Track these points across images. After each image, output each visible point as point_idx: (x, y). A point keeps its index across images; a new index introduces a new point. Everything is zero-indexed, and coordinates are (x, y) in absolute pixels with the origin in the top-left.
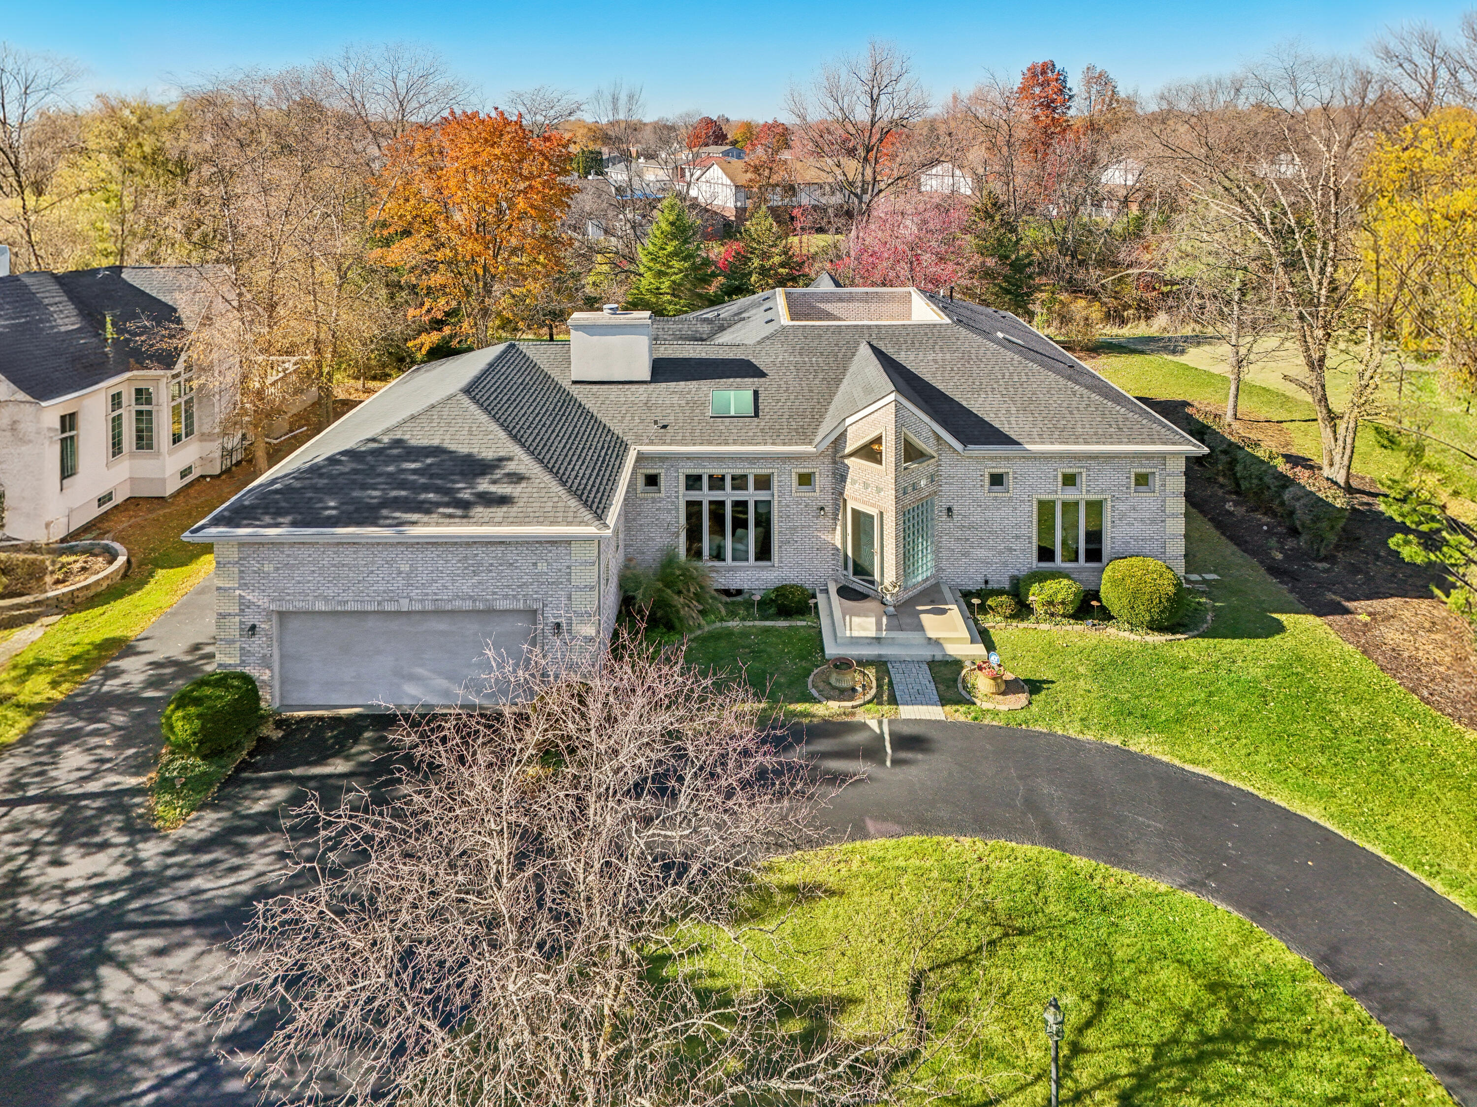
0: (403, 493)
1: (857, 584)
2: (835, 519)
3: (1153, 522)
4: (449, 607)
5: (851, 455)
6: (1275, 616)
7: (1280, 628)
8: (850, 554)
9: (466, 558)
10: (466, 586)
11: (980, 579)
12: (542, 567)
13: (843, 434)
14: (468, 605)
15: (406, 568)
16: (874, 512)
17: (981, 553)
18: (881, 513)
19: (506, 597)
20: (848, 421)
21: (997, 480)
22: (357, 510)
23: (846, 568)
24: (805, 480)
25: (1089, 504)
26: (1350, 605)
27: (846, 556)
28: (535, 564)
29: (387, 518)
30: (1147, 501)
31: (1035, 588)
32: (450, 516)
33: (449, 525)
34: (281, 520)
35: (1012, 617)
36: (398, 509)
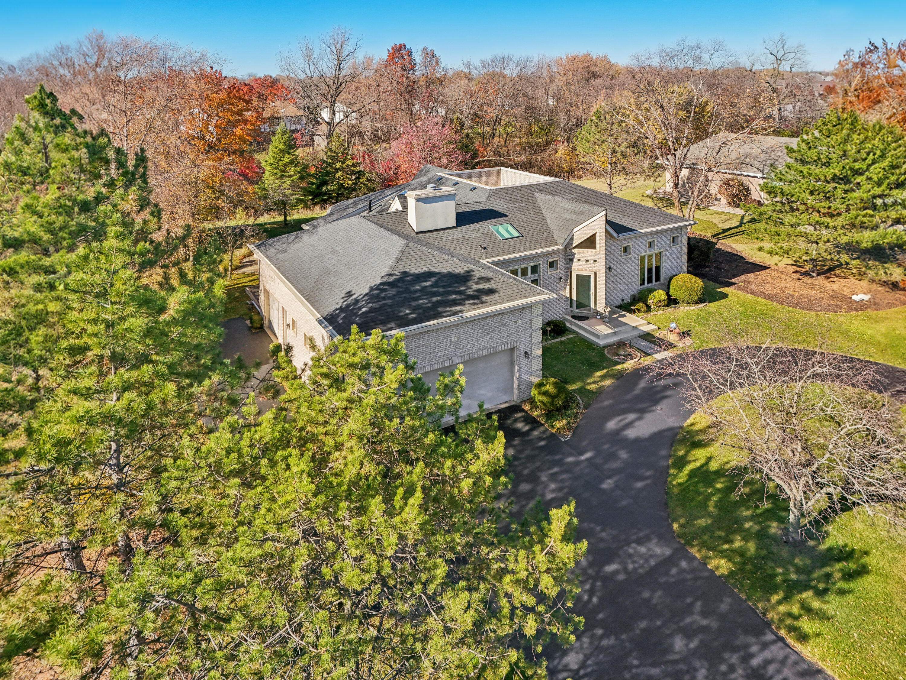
0: (438, 298)
1: (581, 312)
2: (566, 282)
3: (678, 258)
4: (476, 356)
5: (576, 247)
6: (721, 290)
7: (725, 296)
8: (574, 298)
9: (483, 326)
10: (484, 342)
11: (620, 300)
12: (519, 322)
13: (572, 238)
14: (485, 352)
15: (455, 339)
16: (592, 274)
17: (620, 287)
18: (595, 274)
19: (502, 343)
20: (575, 230)
21: (625, 249)
22: (425, 311)
23: (571, 306)
24: (552, 265)
25: (657, 255)
26: (732, 281)
27: (571, 300)
28: (515, 322)
29: (445, 312)
30: (675, 249)
31: (651, 296)
32: (475, 304)
33: (479, 308)
34: (390, 326)
35: (667, 305)
36: (445, 306)
